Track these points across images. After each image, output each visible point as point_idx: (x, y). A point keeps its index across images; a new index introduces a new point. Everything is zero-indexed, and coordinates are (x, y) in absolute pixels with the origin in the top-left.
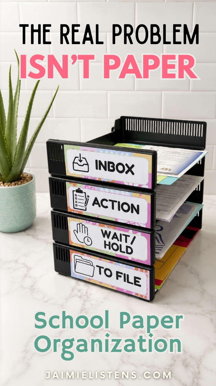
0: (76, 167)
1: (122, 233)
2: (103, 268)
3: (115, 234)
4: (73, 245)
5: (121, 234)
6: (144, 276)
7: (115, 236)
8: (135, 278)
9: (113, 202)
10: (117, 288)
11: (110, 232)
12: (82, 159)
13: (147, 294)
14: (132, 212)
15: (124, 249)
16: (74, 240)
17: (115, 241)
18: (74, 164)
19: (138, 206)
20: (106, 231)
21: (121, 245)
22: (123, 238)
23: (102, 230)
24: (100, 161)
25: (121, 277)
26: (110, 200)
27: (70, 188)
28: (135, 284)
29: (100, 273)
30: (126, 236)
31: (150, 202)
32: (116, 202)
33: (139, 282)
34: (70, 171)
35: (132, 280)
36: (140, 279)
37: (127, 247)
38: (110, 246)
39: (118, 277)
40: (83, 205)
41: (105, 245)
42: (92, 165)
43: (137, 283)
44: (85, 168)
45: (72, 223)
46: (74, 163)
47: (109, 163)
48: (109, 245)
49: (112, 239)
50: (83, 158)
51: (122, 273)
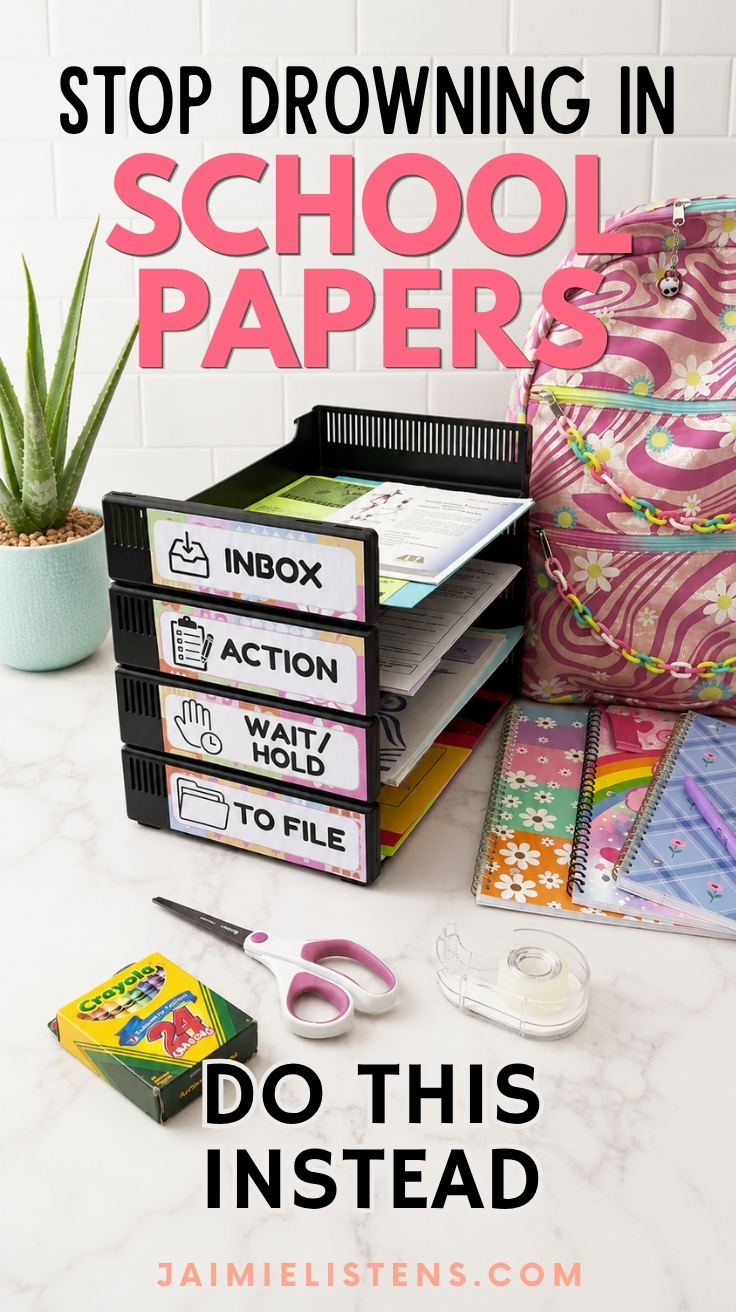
0: (177, 562)
1: (298, 724)
2: (251, 808)
3: (280, 727)
4: (172, 752)
5: (293, 729)
6: (353, 828)
7: (280, 732)
8: (331, 831)
9: (273, 651)
10: (286, 855)
11: (267, 723)
12: (191, 545)
13: (360, 868)
14: (320, 677)
15: (302, 763)
16: (176, 740)
17: (280, 743)
18: (173, 557)
19: (334, 662)
20: (257, 721)
21: (293, 754)
22: (300, 736)
23: (247, 718)
24: (236, 552)
25: (295, 828)
26: (264, 647)
27: (165, 615)
28: (331, 846)
29: (244, 821)
30: (308, 733)
31: (362, 654)
32: (280, 651)
33: (340, 840)
34: (162, 574)
35: (322, 835)
36: (342, 833)
37: (310, 759)
38: (268, 755)
39: (288, 829)
41: (256, 753)
42: (218, 562)
43: (335, 843)
44: (200, 567)
45: (171, 701)
46: (171, 553)
47: (260, 557)
48: (265, 754)
49: (274, 738)
50: (193, 543)
51: (298, 821)
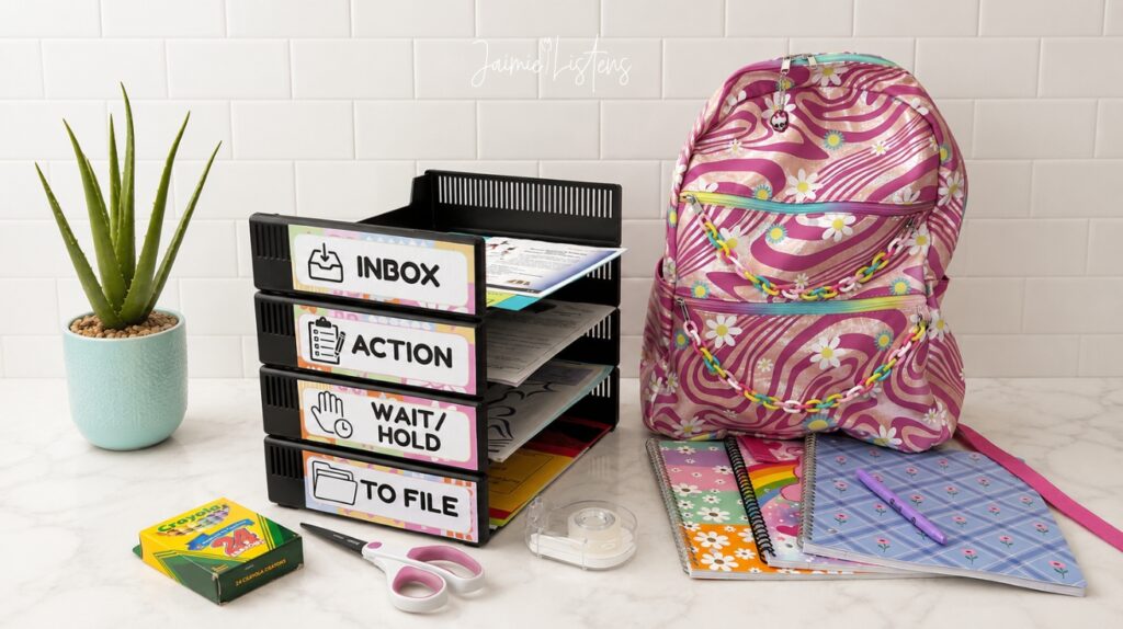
0: (316, 272)
1: (418, 407)
2: (375, 484)
3: (402, 410)
4: (310, 438)
5: (414, 411)
6: (465, 495)
7: (402, 416)
8: (445, 499)
9: (397, 343)
10: (407, 524)
11: (391, 407)
12: (327, 254)
13: (472, 530)
14: (437, 364)
15: (421, 441)
16: (312, 429)
17: (402, 425)
18: (312, 266)
19: (449, 350)
20: (382, 406)
21: (414, 433)
22: (420, 417)
23: (373, 405)
24: (366, 259)
25: (414, 499)
26: (389, 341)
27: (303, 316)
28: (446, 512)
29: (370, 496)
30: (426, 414)
31: (473, 342)
32: (403, 343)
33: (453, 507)
34: (301, 281)
35: (437, 504)
36: (455, 500)
37: (428, 436)
38: (391, 435)
39: (408, 499)
40: (332, 352)
41: (381, 435)
42: (351, 268)
43: (449, 510)
44: (335, 273)
45: (308, 393)
46: (310, 262)
47: (387, 262)
48: (389, 435)
49: (396, 421)
50: (330, 252)
51: (416, 492)
